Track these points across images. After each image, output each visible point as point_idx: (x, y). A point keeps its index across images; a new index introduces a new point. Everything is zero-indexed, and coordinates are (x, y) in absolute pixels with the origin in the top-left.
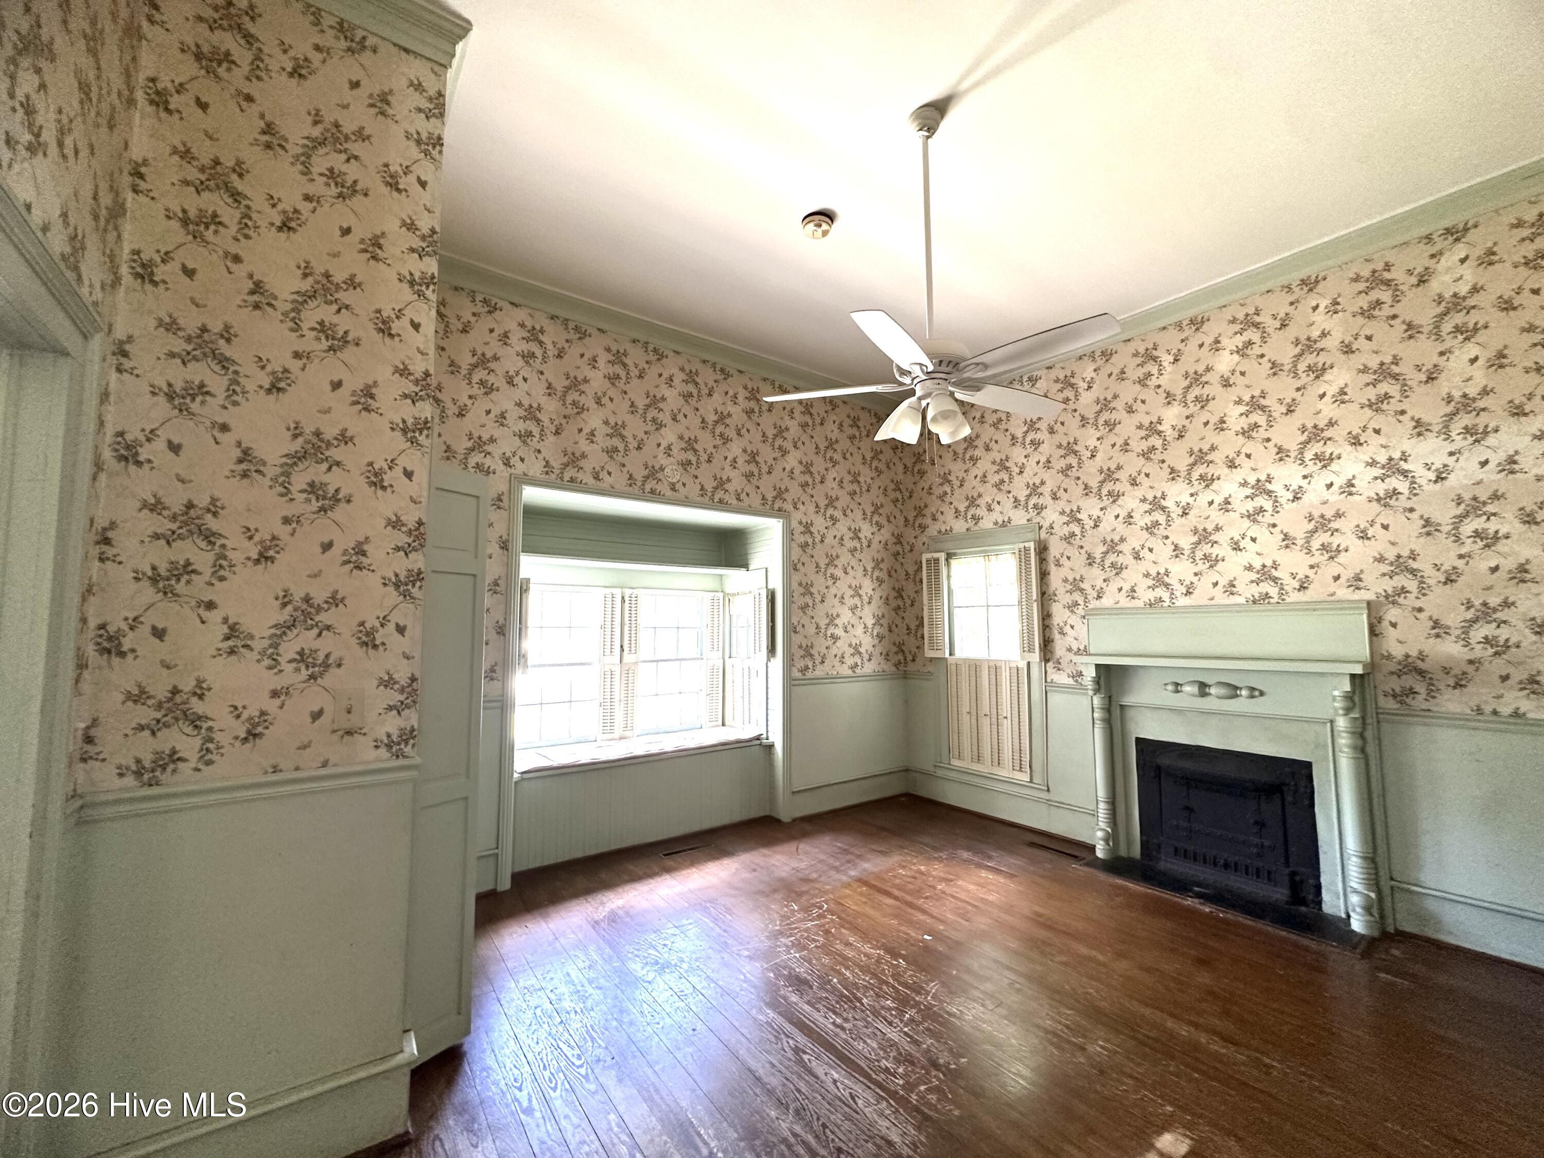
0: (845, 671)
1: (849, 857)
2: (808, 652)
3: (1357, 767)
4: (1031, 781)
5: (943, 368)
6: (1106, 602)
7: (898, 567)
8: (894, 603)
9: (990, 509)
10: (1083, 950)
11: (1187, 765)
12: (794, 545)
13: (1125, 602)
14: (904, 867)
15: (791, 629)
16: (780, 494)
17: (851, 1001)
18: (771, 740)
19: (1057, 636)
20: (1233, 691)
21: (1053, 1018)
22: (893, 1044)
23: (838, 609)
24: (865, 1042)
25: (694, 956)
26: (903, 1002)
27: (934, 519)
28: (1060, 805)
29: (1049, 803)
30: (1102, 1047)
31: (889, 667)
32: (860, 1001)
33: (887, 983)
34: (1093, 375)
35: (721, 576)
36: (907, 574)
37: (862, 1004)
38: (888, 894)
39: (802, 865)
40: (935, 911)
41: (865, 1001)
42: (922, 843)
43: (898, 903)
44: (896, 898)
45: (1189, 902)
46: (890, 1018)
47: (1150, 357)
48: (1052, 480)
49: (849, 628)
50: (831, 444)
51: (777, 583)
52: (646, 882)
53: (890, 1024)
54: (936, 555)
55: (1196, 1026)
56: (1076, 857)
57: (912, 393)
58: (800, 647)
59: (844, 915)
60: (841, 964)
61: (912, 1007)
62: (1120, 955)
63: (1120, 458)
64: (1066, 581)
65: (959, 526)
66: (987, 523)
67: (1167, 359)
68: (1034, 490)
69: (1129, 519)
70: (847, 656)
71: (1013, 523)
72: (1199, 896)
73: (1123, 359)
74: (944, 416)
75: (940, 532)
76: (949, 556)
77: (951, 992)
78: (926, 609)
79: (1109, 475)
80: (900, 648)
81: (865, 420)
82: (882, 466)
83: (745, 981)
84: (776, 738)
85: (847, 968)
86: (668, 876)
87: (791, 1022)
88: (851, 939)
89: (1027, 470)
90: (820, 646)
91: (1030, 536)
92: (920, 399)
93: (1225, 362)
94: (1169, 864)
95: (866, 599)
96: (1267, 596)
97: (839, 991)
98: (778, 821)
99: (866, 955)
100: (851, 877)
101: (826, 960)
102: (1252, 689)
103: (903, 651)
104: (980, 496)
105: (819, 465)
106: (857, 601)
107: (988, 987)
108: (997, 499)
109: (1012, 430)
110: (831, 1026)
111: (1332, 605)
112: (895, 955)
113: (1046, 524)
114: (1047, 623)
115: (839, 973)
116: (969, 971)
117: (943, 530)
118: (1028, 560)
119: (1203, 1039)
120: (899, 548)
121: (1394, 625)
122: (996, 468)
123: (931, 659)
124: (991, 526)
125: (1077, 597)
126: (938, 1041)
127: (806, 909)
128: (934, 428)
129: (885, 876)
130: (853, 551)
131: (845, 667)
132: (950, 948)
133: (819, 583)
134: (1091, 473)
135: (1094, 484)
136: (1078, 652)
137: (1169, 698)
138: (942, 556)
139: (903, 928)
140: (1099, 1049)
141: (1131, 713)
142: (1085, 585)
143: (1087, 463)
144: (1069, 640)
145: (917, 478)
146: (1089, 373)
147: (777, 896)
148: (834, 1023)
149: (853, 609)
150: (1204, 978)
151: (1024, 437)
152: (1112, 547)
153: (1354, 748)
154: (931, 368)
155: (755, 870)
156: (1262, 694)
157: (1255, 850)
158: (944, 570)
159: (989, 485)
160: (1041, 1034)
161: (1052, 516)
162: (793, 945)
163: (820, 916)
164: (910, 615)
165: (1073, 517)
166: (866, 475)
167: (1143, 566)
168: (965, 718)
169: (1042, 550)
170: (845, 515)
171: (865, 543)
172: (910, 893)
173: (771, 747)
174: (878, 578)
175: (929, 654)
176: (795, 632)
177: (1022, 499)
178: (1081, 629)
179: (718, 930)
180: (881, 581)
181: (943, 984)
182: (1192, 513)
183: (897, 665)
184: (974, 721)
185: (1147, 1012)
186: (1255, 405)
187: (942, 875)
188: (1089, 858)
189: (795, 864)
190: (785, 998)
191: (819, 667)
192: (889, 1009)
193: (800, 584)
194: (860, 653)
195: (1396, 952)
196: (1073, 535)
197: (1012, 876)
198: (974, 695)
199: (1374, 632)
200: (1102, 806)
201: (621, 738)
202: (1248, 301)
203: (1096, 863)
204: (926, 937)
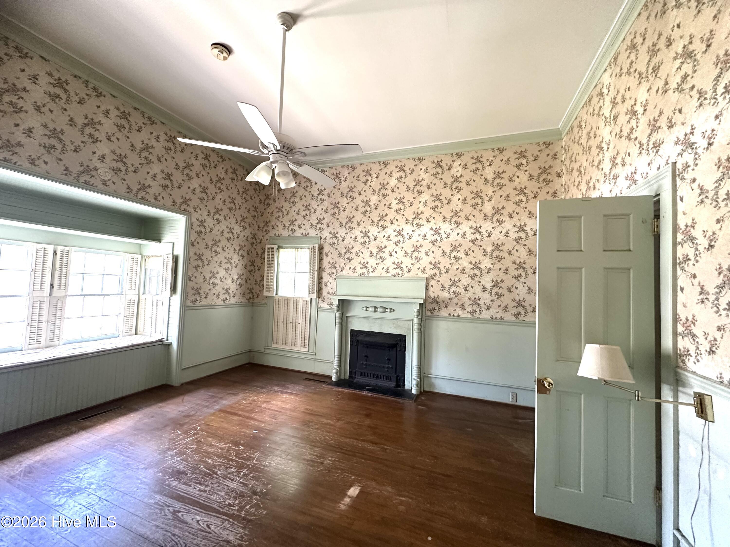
0: (220, 302)
1: (214, 400)
2: (197, 292)
3: (418, 335)
4: (308, 351)
5: (285, 150)
6: (345, 273)
7: (253, 250)
8: (249, 268)
9: (300, 227)
10: (326, 421)
11: (368, 339)
12: (193, 232)
13: (351, 274)
14: (245, 399)
15: (187, 278)
16: (185, 201)
17: (211, 475)
18: (170, 341)
19: (324, 287)
20: (385, 309)
21: (311, 454)
22: (233, 490)
23: (218, 269)
24: (218, 494)
25: (102, 478)
26: (240, 467)
27: (273, 228)
28: (320, 361)
29: (315, 360)
30: (330, 460)
31: (244, 300)
32: (216, 473)
33: (232, 460)
34: (348, 175)
35: (140, 244)
36: (257, 254)
37: (218, 475)
38: (236, 414)
39: (186, 408)
40: (259, 418)
41: (219, 473)
42: (255, 386)
43: (241, 418)
44: (240, 416)
45: (364, 393)
46: (232, 477)
47: (368, 173)
48: (327, 218)
49: (223, 279)
50: (220, 180)
51: (180, 251)
52: (63, 440)
53: (232, 480)
54: (273, 246)
55: (364, 441)
56: (324, 382)
57: (268, 159)
58: (193, 289)
59: (209, 431)
60: (206, 457)
61: (245, 468)
62: (338, 420)
63: (354, 213)
64: (329, 263)
65: (285, 233)
66: (298, 234)
67: (374, 176)
68: (320, 221)
69: (356, 239)
70: (221, 294)
71: (309, 235)
72: (368, 390)
73: (359, 171)
74: (283, 174)
75: (275, 235)
76: (279, 247)
77: (265, 455)
78: (266, 272)
79: (350, 219)
80: (251, 291)
81: (240, 172)
82: (248, 198)
83: (141, 484)
84: (174, 339)
85: (209, 458)
86: (84, 432)
87: (172, 498)
88: (213, 442)
89: (317, 212)
90: (205, 288)
91: (317, 242)
92: (272, 163)
93: (393, 182)
94: (359, 379)
95: (234, 265)
96: (398, 274)
97: (203, 471)
98: (171, 387)
99: (221, 448)
100: (215, 410)
101: (197, 457)
102: (391, 309)
103: (252, 293)
104: (296, 220)
105: (212, 190)
106: (229, 265)
107: (283, 448)
108: (303, 223)
109: (312, 192)
110: (197, 492)
111: (416, 278)
112: (237, 444)
113: (323, 238)
114: (320, 281)
115: (205, 462)
116: (275, 443)
117: (277, 234)
118: (314, 252)
119: (366, 445)
120: (254, 240)
121: (432, 286)
122: (304, 208)
123: (267, 297)
124: (300, 235)
125: (334, 270)
126: (257, 481)
127: (186, 432)
128: (278, 179)
129: (235, 406)
130: (229, 239)
131: (220, 300)
132: (266, 434)
133: (207, 254)
134: (343, 217)
135: (344, 222)
136: (332, 294)
137: (364, 313)
138: (276, 247)
139: (242, 430)
140: (328, 462)
141: (350, 320)
142: (337, 266)
143: (342, 213)
144: (329, 289)
145: (266, 206)
146: (346, 175)
147: (168, 429)
148: (200, 490)
149: (227, 270)
150: (368, 422)
151: (317, 197)
152: (349, 250)
153: (418, 329)
154: (279, 148)
155: (152, 417)
156: (394, 310)
157: (386, 370)
158: (276, 254)
159: (300, 216)
160: (306, 462)
161: (326, 234)
162: (176, 455)
163: (195, 434)
164: (257, 274)
165: (335, 236)
166: (239, 200)
167: (359, 259)
168: (281, 325)
169: (321, 248)
170: (225, 219)
171: (236, 236)
172: (247, 411)
173: (170, 345)
174: (241, 255)
175: (265, 294)
176: (190, 280)
177: (315, 224)
178: (334, 284)
179: (123, 457)
180: (243, 257)
181: (262, 453)
182: (378, 239)
183: (249, 299)
184: (285, 326)
185: (347, 440)
186: (401, 201)
187: (265, 400)
188: (329, 382)
189: (181, 409)
190: (169, 485)
191: (204, 300)
192: (234, 472)
193: (195, 254)
194: (229, 293)
195: (423, 398)
196: (334, 243)
197: (297, 395)
198: (286, 313)
199: (427, 289)
200: (336, 359)
201: (47, 347)
202: (402, 160)
203: (332, 384)
204: (255, 432)
